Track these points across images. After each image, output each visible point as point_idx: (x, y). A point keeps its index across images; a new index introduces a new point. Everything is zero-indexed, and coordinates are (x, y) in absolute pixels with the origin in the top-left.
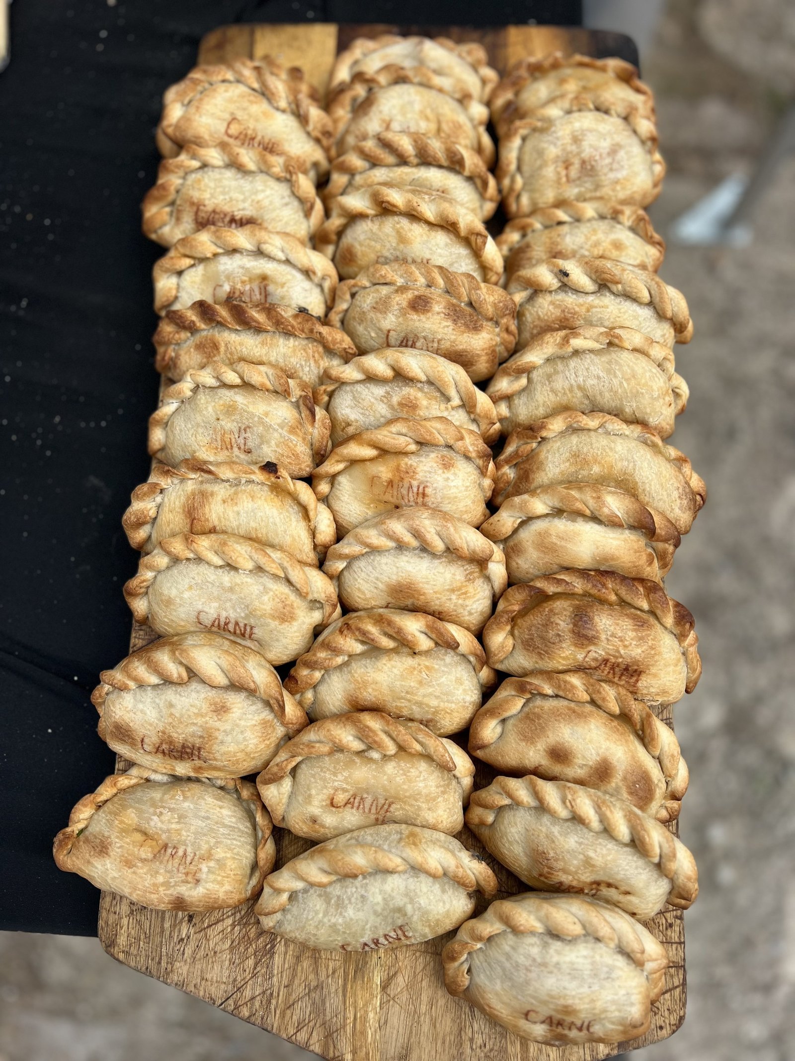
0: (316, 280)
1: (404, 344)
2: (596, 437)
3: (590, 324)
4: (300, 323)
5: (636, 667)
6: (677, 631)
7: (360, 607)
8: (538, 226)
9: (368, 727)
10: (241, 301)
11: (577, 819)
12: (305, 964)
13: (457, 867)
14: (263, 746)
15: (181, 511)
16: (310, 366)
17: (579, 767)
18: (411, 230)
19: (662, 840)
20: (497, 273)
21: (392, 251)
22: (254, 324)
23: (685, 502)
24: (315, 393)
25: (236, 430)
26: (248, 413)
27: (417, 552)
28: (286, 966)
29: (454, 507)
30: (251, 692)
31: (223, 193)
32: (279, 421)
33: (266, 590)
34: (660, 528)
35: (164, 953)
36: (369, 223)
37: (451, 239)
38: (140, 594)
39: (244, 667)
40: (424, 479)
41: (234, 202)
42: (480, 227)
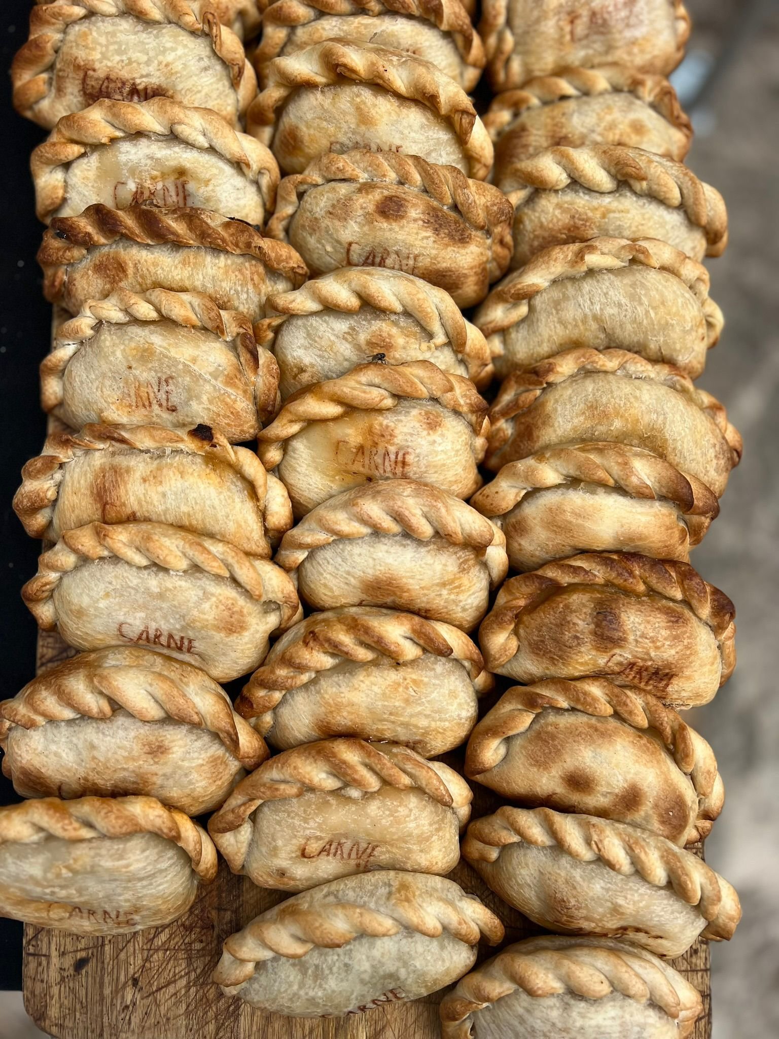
0: (251, 175)
1: (370, 261)
2: (617, 382)
3: (606, 234)
4: (232, 235)
5: (667, 671)
6: (714, 622)
7: (327, 605)
8: (535, 101)
9: (344, 762)
10: (152, 204)
11: (602, 861)
12: (276, 1026)
13: (460, 924)
14: (214, 788)
15: (88, 493)
16: (247, 292)
17: (603, 795)
18: (375, 106)
19: (703, 880)
20: (485, 166)
21: (350, 135)
22: (171, 237)
23: (722, 462)
24: (256, 329)
25: (154, 382)
26: (170, 358)
27: (398, 538)
28: (254, 1028)
29: (442, 477)
30: (196, 726)
31: (119, 52)
32: (211, 369)
33: (206, 595)
34: (698, 499)
35: (106, 1024)
36: (319, 95)
37: (428, 119)
38: (42, 599)
39: (184, 696)
40: (404, 443)
41: (135, 65)
42: (466, 102)
